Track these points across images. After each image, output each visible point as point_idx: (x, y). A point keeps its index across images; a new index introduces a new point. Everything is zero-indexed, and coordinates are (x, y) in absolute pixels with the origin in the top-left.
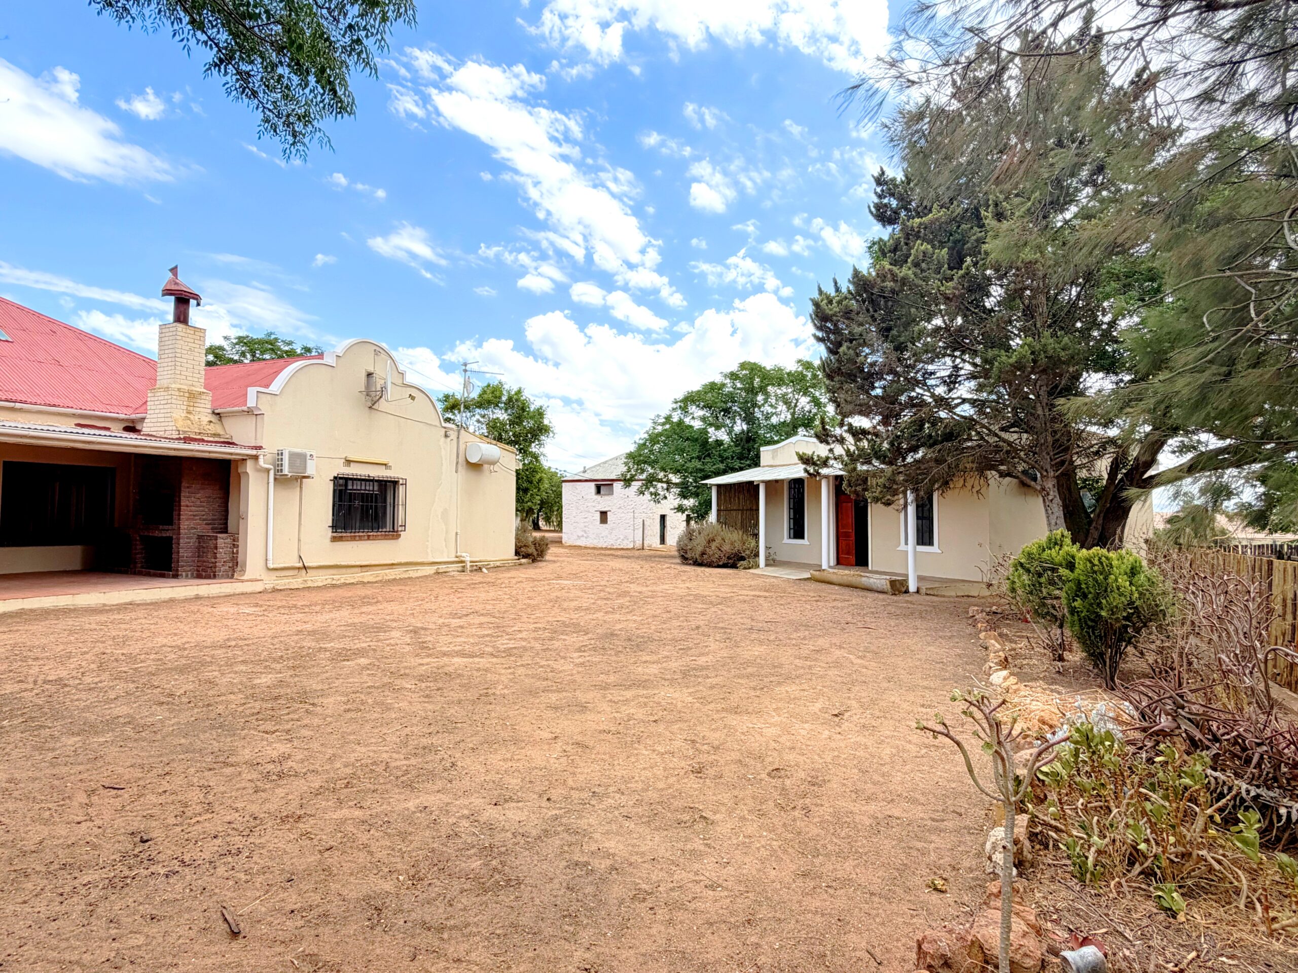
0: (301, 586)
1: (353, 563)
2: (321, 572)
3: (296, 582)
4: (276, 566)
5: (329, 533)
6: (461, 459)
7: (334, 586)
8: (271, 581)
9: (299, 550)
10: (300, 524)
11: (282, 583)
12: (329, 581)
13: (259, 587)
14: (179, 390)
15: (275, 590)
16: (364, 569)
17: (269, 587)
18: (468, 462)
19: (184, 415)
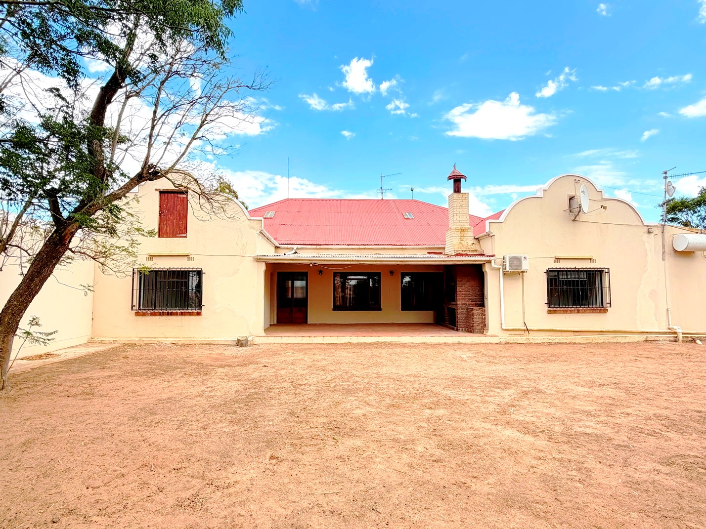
0: (525, 342)
1: (566, 329)
2: (542, 333)
3: (522, 339)
4: (507, 328)
5: (546, 307)
6: (668, 249)
7: (550, 344)
8: (504, 337)
9: (524, 318)
10: (523, 302)
11: (512, 339)
12: (546, 340)
13: (496, 340)
14: (455, 228)
15: (506, 343)
16: (576, 334)
17: (503, 340)
18: (676, 251)
19: (459, 242)
